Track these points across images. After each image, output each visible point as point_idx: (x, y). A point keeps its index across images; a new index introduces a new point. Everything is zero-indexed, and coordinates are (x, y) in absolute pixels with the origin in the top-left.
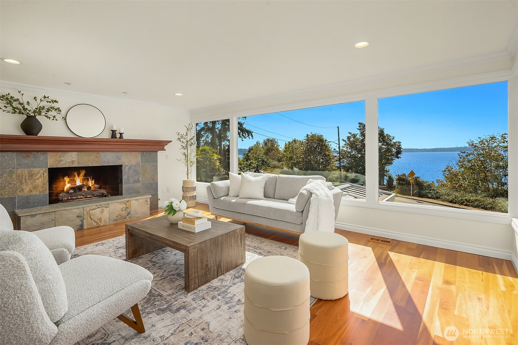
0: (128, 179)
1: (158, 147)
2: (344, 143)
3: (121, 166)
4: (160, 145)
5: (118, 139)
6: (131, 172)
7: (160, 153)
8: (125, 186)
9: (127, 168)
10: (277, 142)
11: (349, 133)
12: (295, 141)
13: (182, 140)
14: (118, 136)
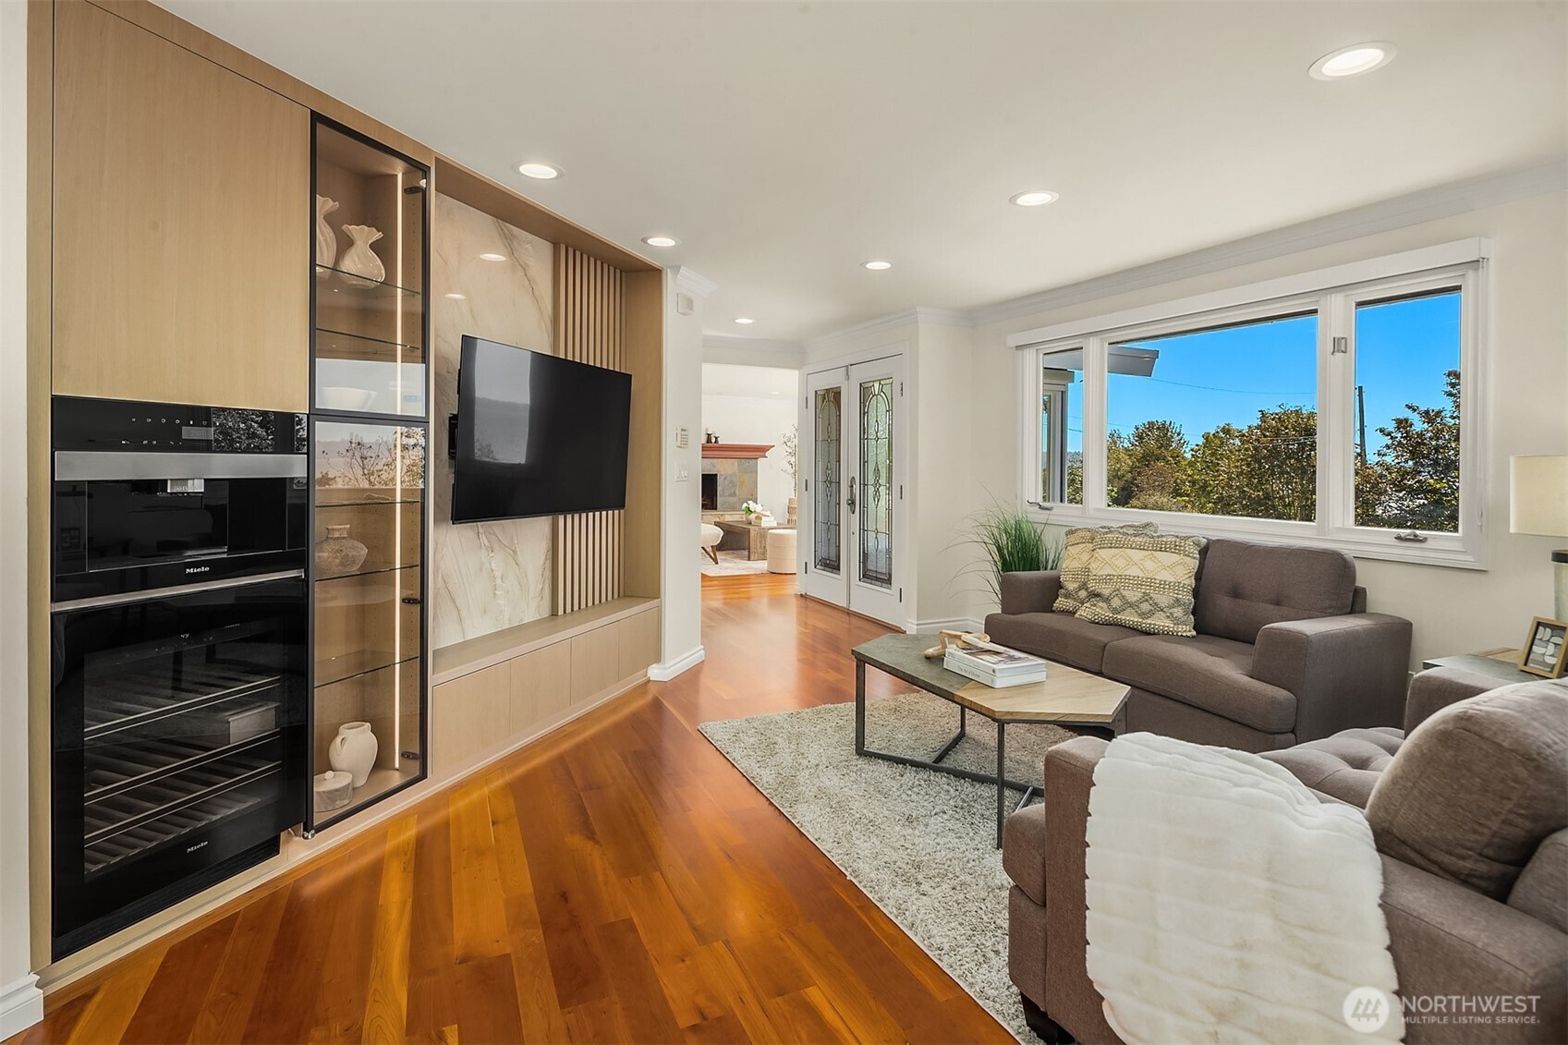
0: (723, 490)
1: (758, 453)
2: (1388, 440)
3: (716, 475)
4: (762, 450)
5: (713, 444)
6: (727, 482)
7: (760, 461)
8: (719, 499)
9: (723, 477)
10: (1179, 434)
11: (1409, 407)
12: (1227, 431)
13: (789, 444)
14: (713, 440)
